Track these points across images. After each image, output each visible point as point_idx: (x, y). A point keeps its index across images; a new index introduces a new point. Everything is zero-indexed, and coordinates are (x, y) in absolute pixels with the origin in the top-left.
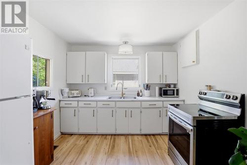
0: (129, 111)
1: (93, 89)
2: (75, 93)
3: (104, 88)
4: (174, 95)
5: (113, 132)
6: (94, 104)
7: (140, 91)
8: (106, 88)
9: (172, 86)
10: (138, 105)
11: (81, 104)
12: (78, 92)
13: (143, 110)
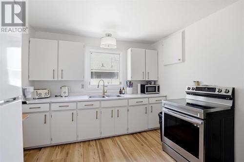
0: (115, 111)
1: (67, 88)
2: (43, 93)
3: (81, 86)
4: (155, 91)
5: (97, 136)
6: (72, 106)
7: (122, 89)
8: (83, 86)
9: (153, 83)
10: (125, 103)
11: (55, 107)
12: (46, 91)
13: (129, 108)
